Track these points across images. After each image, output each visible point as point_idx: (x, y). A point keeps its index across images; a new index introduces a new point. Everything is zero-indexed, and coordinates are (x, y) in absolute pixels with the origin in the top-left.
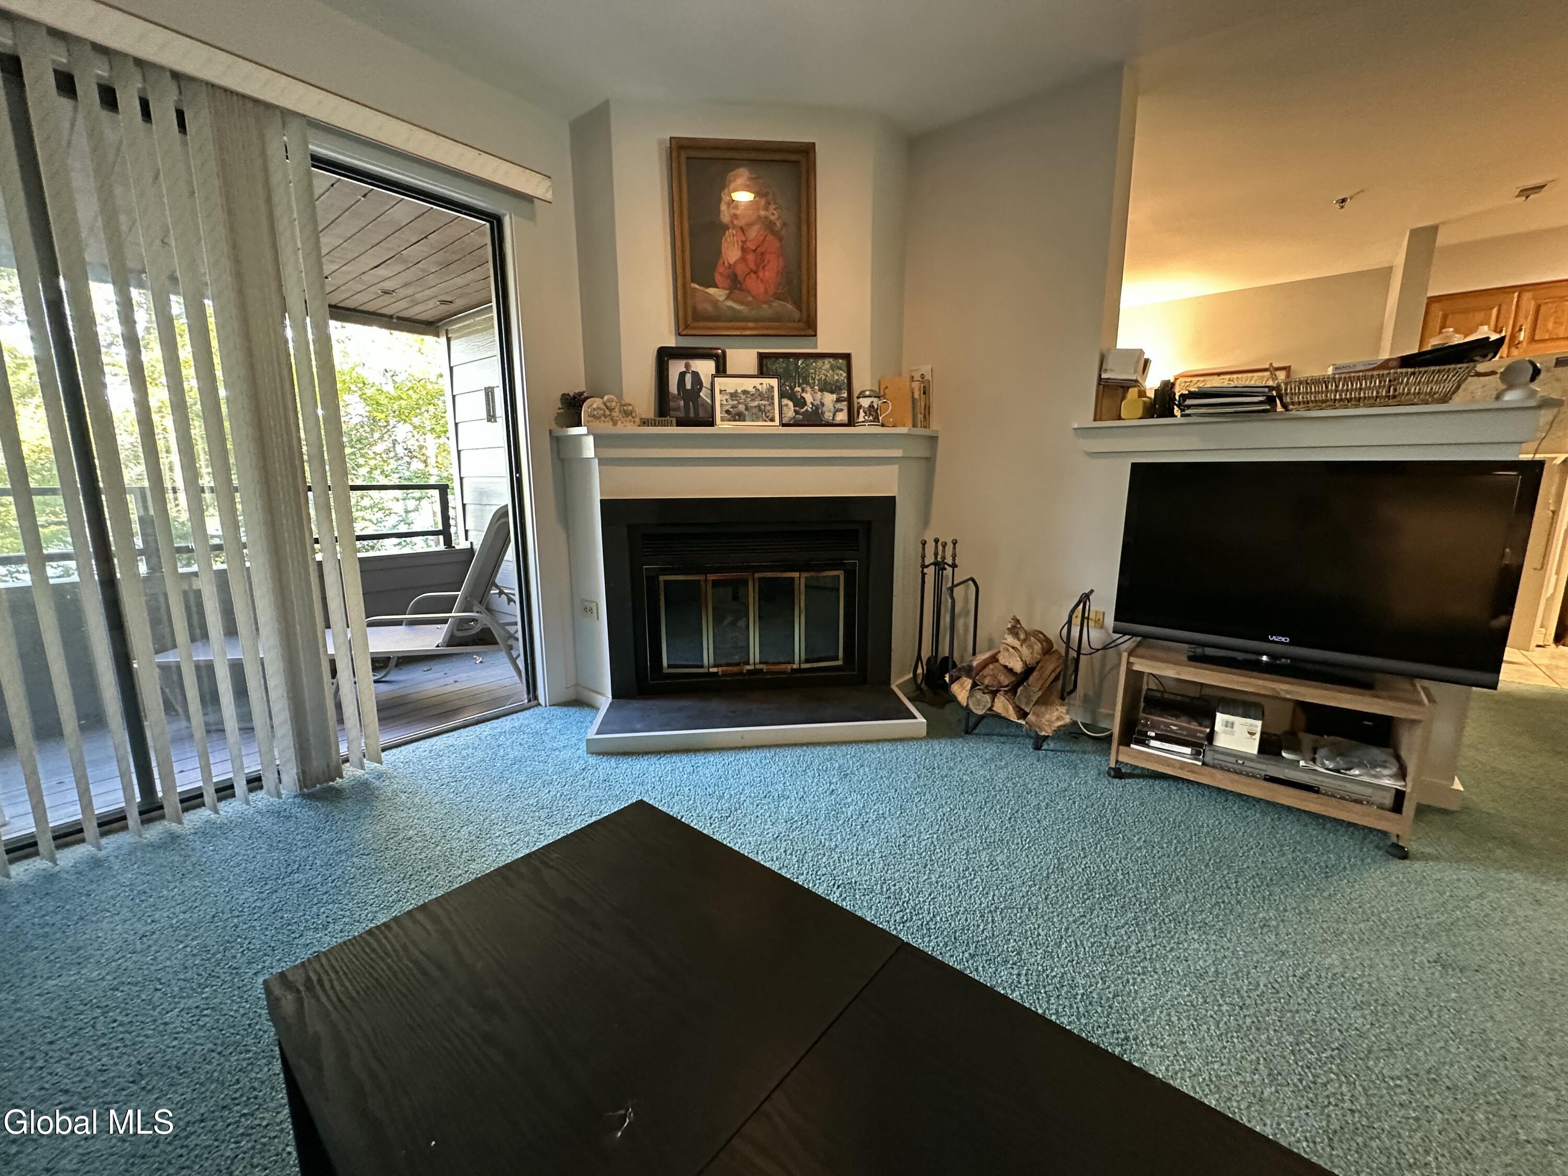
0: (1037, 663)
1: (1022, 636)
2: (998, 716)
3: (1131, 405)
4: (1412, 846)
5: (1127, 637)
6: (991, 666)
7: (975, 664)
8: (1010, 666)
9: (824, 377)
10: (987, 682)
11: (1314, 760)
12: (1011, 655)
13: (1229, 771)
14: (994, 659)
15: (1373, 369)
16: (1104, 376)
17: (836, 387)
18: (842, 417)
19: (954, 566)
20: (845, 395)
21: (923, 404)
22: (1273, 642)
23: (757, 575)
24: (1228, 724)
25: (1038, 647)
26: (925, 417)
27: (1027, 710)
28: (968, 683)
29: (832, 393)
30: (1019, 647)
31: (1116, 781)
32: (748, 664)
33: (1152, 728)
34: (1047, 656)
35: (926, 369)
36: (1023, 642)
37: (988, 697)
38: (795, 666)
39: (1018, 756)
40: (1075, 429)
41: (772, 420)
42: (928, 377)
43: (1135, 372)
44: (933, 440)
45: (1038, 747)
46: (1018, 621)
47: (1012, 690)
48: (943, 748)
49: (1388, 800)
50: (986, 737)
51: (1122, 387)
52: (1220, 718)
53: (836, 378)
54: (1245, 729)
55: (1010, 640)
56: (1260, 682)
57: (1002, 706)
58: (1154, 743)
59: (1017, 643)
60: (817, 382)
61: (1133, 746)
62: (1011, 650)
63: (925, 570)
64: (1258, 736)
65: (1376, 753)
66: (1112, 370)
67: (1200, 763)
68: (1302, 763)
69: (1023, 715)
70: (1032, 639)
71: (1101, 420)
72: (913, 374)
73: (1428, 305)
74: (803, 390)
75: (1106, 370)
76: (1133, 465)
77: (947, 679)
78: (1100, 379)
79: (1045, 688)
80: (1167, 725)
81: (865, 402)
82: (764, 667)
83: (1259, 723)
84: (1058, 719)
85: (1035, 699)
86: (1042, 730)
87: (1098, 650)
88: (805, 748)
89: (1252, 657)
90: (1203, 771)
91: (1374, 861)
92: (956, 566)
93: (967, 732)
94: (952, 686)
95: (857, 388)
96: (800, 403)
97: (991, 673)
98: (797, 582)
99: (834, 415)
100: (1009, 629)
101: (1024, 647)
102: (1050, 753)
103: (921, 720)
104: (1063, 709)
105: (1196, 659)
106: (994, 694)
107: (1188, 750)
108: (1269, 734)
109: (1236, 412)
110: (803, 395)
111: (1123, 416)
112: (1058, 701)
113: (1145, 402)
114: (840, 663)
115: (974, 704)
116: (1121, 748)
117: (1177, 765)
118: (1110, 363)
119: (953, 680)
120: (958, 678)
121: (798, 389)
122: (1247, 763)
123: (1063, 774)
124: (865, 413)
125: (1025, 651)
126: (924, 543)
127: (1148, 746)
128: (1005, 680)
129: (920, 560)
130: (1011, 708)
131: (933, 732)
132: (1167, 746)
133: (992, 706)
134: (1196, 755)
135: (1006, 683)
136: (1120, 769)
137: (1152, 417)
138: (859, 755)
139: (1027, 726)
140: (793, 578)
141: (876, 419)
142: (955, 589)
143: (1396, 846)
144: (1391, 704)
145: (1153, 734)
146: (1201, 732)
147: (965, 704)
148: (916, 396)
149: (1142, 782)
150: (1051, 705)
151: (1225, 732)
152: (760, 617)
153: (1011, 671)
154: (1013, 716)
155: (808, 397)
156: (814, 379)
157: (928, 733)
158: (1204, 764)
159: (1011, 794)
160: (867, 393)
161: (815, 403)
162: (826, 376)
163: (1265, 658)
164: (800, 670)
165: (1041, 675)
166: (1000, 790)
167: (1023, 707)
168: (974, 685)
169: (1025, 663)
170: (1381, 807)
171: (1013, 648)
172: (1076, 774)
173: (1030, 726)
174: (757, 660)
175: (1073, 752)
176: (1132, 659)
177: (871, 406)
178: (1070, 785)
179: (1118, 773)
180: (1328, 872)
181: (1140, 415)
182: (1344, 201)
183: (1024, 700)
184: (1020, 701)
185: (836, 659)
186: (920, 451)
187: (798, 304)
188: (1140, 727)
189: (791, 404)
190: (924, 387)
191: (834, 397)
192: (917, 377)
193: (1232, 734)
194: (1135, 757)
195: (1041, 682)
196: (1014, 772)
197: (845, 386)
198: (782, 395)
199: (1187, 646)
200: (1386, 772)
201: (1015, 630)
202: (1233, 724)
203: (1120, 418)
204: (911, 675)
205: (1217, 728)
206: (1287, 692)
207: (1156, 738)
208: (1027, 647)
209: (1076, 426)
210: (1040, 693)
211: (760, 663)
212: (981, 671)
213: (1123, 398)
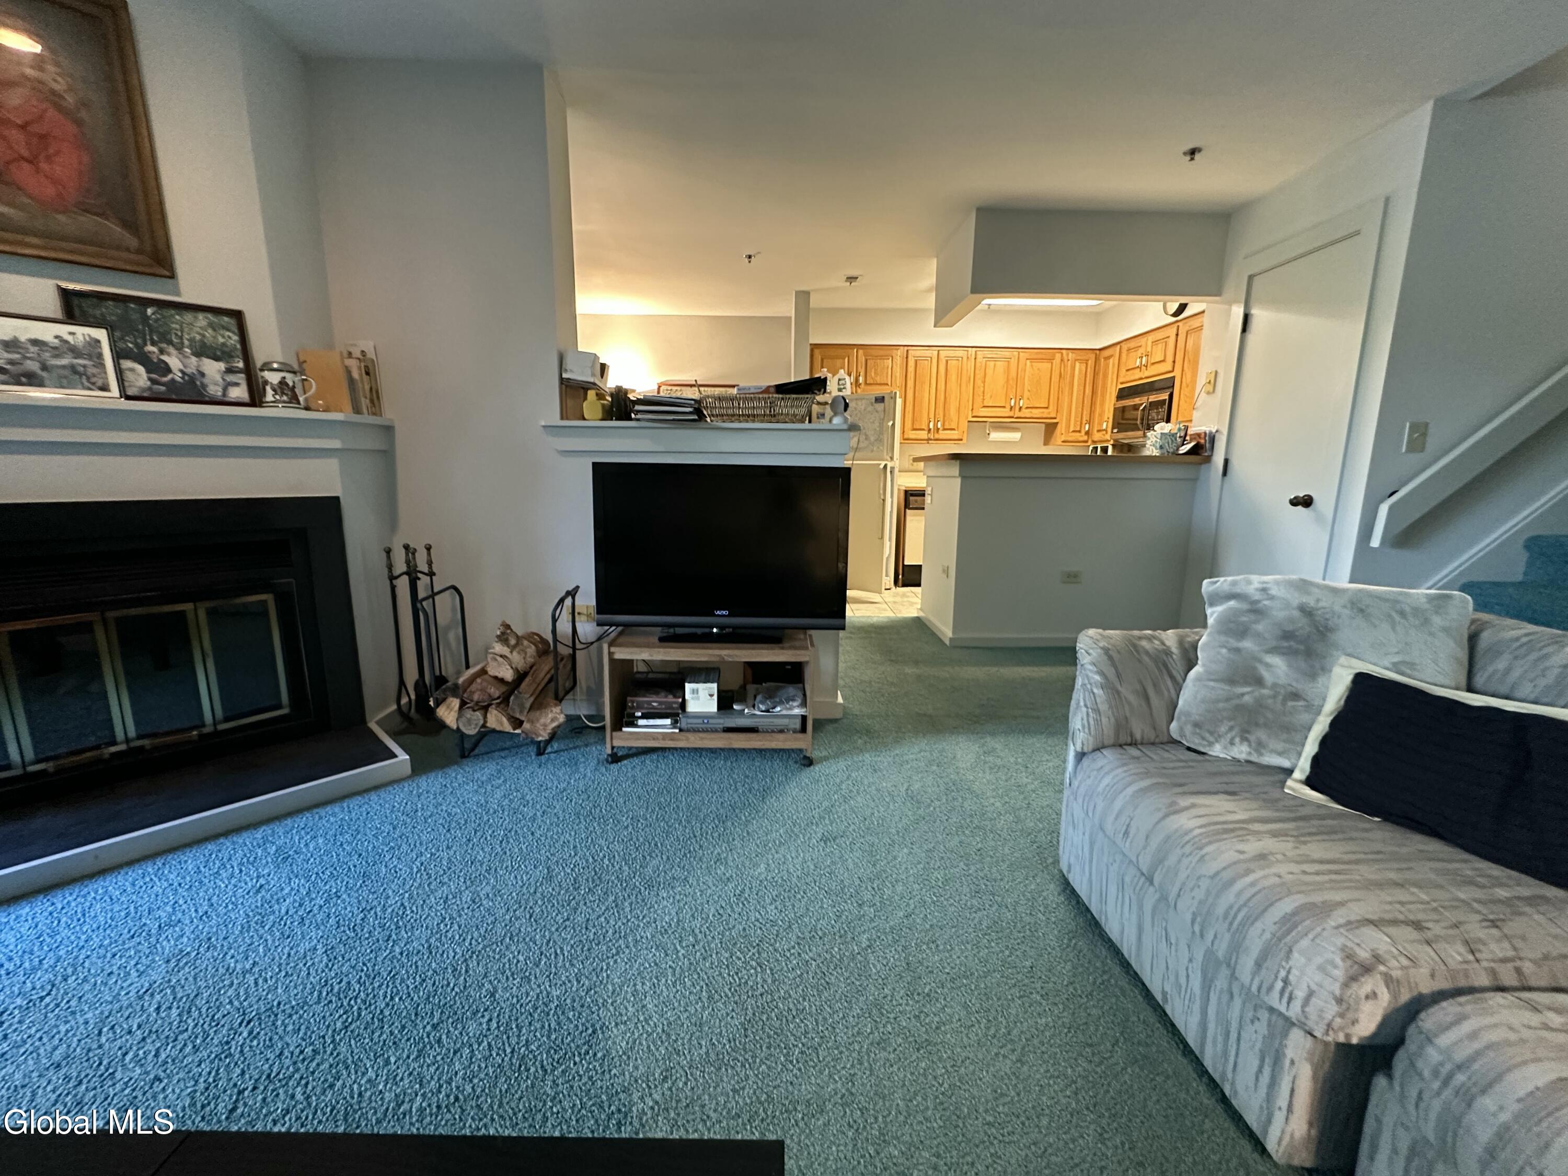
0: (531, 667)
1: (513, 642)
2: (494, 731)
3: (591, 406)
4: (815, 754)
5: (613, 628)
6: (479, 680)
7: (461, 681)
8: (500, 675)
9: (198, 337)
10: (476, 697)
11: (754, 706)
12: (500, 665)
13: (699, 731)
14: (483, 672)
15: (761, 393)
16: (564, 376)
17: (223, 352)
18: (239, 392)
19: (431, 574)
20: (241, 365)
21: (367, 387)
22: (718, 615)
23: (111, 614)
24: (695, 692)
25: (531, 650)
26: (372, 401)
27: (522, 718)
28: (455, 703)
29: (217, 359)
30: (508, 655)
31: (612, 766)
32: (114, 743)
33: (638, 709)
34: (543, 658)
35: (368, 346)
36: (513, 648)
37: (479, 714)
38: (207, 730)
39: (519, 768)
40: (544, 427)
41: (105, 388)
42: (371, 354)
43: (593, 375)
44: (389, 430)
45: (540, 753)
46: (508, 627)
47: (504, 701)
48: (431, 783)
49: (798, 725)
50: (485, 757)
51: (583, 388)
52: (688, 687)
53: (221, 340)
54: (706, 693)
55: (499, 648)
56: (710, 652)
57: (497, 720)
58: (641, 722)
59: (505, 650)
60: (186, 343)
61: (624, 729)
62: (499, 659)
63: (394, 582)
64: (715, 697)
65: (791, 690)
66: (571, 371)
67: (677, 731)
68: (746, 711)
69: (518, 723)
70: (526, 643)
71: (567, 419)
72: (351, 350)
73: (812, 351)
74: (162, 351)
75: (566, 370)
76: (594, 464)
77: (431, 703)
78: (562, 380)
79: (537, 692)
80: (649, 703)
81: (274, 378)
82: (146, 742)
83: (715, 685)
84: (553, 720)
85: (528, 705)
86: (538, 736)
87: (592, 643)
88: (222, 840)
89: (707, 630)
90: (681, 737)
91: (793, 774)
92: (434, 574)
93: (464, 756)
94: (438, 710)
95: (259, 358)
96: (158, 368)
97: (479, 687)
98: (190, 616)
99: (225, 390)
100: (498, 637)
101: (515, 653)
102: (553, 756)
103: (403, 756)
104: (557, 710)
105: (666, 640)
106: (485, 709)
107: (668, 722)
108: (724, 691)
109: (674, 420)
110: (164, 358)
111: (586, 417)
112: (553, 702)
113: (603, 405)
114: (285, 711)
115: (464, 726)
116: (614, 734)
117: (660, 737)
118: (569, 363)
119: (438, 703)
120: (444, 700)
121: (150, 348)
122: (711, 721)
123: (564, 774)
124: (274, 390)
125: (516, 657)
126: (388, 552)
127: (637, 726)
128: (495, 691)
129: (386, 571)
130: (505, 720)
131: (419, 767)
132: (652, 722)
133: (485, 722)
134: (675, 724)
135: (497, 695)
136: (616, 754)
137: (612, 420)
138: (311, 824)
139: (523, 735)
140: (182, 614)
141: (294, 399)
142: (436, 598)
143: (805, 757)
144: (791, 652)
145: (639, 714)
146: (675, 703)
147: (455, 727)
148: (356, 375)
149: (636, 760)
150: (545, 708)
151: (693, 698)
152: (127, 673)
153: (501, 681)
154: (507, 727)
155: (174, 362)
156: (181, 338)
157: (413, 770)
158: (681, 730)
159: (506, 813)
160: (275, 366)
161: (188, 371)
162: (204, 336)
163: (715, 630)
164: (216, 733)
165: (534, 680)
166: (495, 812)
167: (518, 716)
168: (463, 704)
169: (516, 670)
170: (795, 731)
171: (501, 656)
172: (577, 770)
173: (526, 734)
174: (132, 733)
175: (575, 748)
176: (613, 649)
177: (283, 382)
178: (569, 783)
179: (615, 758)
180: (765, 793)
181: (600, 416)
182: (750, 257)
183: (517, 710)
184: (513, 710)
185: (279, 706)
186: (373, 442)
187: (130, 226)
188: (629, 711)
189: (141, 369)
190: (366, 367)
191: (222, 366)
192: (357, 353)
193: (698, 699)
194: (628, 739)
195: (535, 686)
196: (513, 786)
197: (239, 353)
198: (118, 356)
199: (660, 629)
200: (795, 704)
201: (503, 638)
202: (697, 690)
203: (584, 419)
204: (395, 707)
205: (687, 697)
206: (729, 656)
207: (643, 717)
208: (519, 653)
209: (543, 424)
210: (532, 699)
211: (140, 737)
212: (469, 686)
213: (585, 398)
